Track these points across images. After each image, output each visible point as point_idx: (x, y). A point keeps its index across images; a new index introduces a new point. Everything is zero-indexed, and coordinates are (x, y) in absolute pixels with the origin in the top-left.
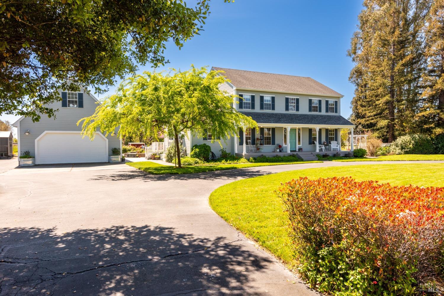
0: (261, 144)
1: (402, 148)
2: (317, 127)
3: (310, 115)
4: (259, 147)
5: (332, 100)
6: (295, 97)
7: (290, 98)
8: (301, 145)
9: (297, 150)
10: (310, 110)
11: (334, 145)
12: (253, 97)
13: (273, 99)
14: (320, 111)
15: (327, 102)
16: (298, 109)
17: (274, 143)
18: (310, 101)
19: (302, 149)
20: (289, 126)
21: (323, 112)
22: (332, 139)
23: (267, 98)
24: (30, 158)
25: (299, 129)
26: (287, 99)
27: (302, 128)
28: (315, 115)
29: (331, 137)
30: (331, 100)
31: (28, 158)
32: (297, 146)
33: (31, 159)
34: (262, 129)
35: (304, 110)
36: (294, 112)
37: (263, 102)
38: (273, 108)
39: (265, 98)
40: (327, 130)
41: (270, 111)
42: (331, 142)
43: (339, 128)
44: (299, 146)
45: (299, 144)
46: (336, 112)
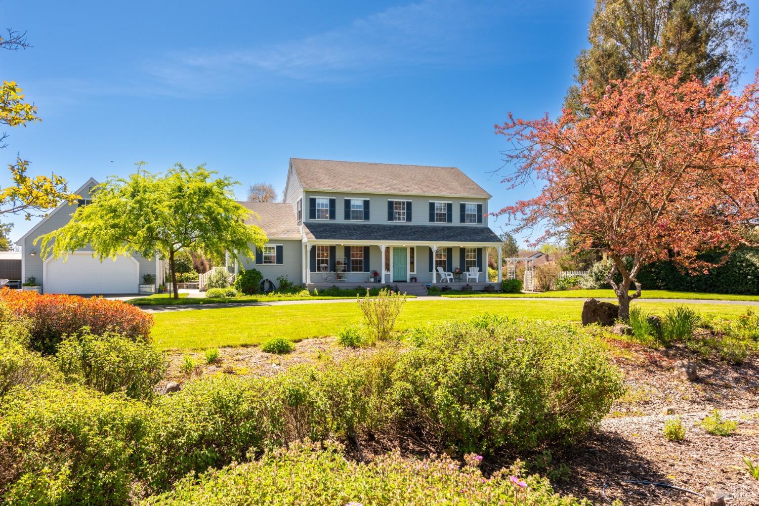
0: (344, 271)
1: (598, 279)
2: (435, 245)
3: (431, 226)
4: (340, 275)
5: (471, 203)
6: (405, 201)
7: (396, 203)
8: (415, 273)
9: (408, 280)
10: (432, 219)
11: (473, 273)
12: (332, 202)
13: (367, 204)
14: (450, 220)
15: (463, 207)
16: (409, 218)
17: (367, 269)
18: (432, 206)
19: (415, 279)
20: (383, 244)
21: (456, 222)
22: (472, 264)
23: (357, 203)
24: (34, 285)
25: (412, 249)
26: (390, 204)
27: (417, 247)
28: (438, 227)
29: (471, 261)
30: (469, 203)
31: (32, 286)
32: (409, 274)
33: (36, 287)
34: (347, 249)
35: (420, 218)
36: (403, 222)
37: (349, 208)
38: (367, 217)
39: (352, 203)
40: (463, 250)
41: (362, 222)
42: (470, 268)
43: (485, 247)
44: (413, 273)
45: (412, 270)
46: (480, 221)
